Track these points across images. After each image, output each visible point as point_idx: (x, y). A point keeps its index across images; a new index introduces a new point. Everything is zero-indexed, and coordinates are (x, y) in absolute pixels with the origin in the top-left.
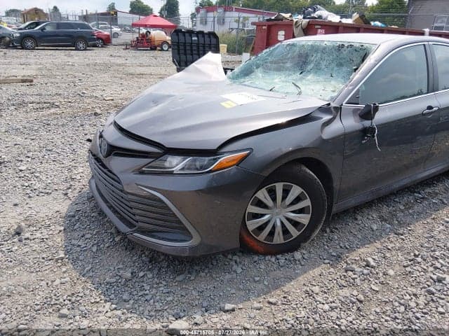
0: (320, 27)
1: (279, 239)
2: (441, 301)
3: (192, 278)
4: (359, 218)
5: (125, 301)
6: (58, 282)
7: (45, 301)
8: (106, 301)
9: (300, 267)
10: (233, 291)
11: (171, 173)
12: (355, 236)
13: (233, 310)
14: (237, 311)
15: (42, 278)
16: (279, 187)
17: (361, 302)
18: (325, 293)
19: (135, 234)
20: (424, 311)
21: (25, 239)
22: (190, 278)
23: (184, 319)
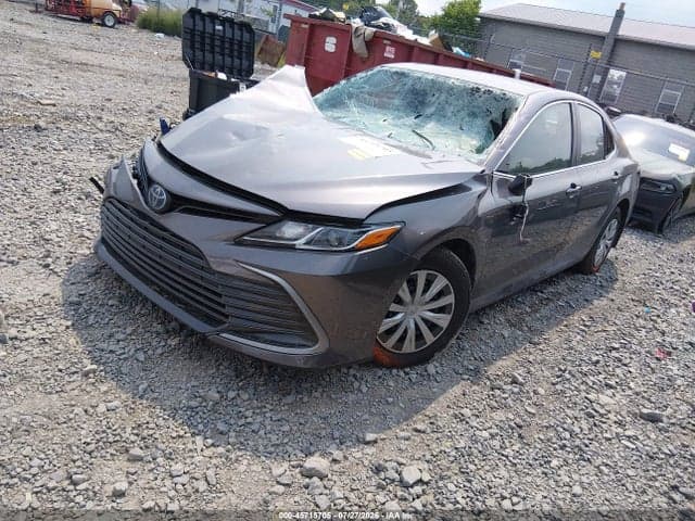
0: (389, 42)
1: (409, 347)
2: (603, 426)
3: (305, 399)
4: (486, 321)
5: (221, 433)
6: (102, 408)
7: (98, 437)
8: (193, 435)
9: (436, 384)
10: (366, 416)
11: (292, 248)
12: (486, 344)
13: (375, 442)
14: (380, 444)
15: (73, 403)
16: (422, 276)
17: (520, 427)
18: (477, 416)
19: (224, 335)
20: (590, 437)
21: (11, 339)
22: (301, 399)
23: (317, 454)
